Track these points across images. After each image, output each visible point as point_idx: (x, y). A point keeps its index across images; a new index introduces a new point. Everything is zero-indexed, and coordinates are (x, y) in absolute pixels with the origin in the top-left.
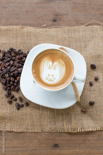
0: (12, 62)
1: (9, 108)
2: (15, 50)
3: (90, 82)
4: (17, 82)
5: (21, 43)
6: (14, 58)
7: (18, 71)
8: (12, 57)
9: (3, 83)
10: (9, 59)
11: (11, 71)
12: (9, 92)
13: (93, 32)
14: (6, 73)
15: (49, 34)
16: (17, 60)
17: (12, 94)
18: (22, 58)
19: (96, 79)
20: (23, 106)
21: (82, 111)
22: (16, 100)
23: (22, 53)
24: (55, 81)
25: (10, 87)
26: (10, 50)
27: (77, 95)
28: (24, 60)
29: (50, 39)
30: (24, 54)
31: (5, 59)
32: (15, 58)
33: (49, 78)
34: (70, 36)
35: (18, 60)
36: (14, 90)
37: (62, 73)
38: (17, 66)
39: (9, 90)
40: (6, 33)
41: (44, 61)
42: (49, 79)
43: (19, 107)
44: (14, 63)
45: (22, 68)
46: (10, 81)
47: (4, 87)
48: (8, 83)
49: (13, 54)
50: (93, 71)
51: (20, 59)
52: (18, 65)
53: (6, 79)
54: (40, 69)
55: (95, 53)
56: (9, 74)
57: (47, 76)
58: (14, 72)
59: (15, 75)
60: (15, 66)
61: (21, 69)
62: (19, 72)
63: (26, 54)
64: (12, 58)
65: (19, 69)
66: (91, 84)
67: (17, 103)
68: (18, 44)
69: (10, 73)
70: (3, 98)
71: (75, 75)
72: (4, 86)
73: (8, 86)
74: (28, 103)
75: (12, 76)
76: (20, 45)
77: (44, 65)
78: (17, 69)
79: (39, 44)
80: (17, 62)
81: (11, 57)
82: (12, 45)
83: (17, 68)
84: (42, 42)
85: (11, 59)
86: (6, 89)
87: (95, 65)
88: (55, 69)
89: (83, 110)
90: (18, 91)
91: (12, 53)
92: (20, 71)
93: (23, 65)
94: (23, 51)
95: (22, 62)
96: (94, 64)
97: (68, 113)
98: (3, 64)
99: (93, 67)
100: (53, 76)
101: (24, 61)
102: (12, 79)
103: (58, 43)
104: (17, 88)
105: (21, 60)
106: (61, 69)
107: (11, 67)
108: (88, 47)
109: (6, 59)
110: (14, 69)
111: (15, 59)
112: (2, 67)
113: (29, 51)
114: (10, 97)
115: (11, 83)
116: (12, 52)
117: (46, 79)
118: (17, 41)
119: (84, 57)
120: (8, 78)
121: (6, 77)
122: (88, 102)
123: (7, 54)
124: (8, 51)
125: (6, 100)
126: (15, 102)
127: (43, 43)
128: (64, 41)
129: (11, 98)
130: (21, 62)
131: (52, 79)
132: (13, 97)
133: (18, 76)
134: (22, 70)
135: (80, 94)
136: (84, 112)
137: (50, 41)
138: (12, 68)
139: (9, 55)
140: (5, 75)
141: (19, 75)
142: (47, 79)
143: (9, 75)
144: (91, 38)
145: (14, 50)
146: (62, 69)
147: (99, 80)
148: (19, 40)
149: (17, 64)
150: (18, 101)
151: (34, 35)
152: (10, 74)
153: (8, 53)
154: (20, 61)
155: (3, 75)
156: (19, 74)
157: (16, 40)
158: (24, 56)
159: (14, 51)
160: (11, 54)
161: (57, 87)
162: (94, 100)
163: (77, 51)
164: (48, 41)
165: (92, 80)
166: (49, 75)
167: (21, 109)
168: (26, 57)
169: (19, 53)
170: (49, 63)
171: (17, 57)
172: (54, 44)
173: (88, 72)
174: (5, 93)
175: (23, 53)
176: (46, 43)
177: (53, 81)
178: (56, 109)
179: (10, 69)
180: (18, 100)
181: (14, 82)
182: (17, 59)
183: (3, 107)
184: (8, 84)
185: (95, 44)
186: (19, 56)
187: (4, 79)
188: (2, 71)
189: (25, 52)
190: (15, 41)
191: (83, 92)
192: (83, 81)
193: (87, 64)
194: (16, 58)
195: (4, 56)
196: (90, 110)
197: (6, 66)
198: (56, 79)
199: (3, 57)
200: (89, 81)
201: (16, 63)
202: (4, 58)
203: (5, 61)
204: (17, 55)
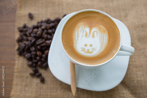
4: (45, 57)
11: (37, 44)
12: (35, 70)
14: (31, 46)
25: (36, 63)
33: (86, 48)
36: (42, 67)
37: (103, 42)
38: (45, 38)
39: (35, 67)
42: (86, 51)
46: (36, 55)
48: (33, 58)
52: (46, 36)
57: (84, 47)
58: (41, 45)
59: (43, 48)
60: (43, 38)
61: (50, 41)
62: (48, 45)
69: (37, 46)
70: (27, 77)
71: (122, 45)
73: (34, 62)
75: (39, 50)
77: (78, 32)
80: (46, 33)
83: (45, 41)
86: (30, 66)
88: (93, 36)
90: (46, 68)
92: (48, 43)
93: (53, 36)
100: (91, 45)
101: (54, 32)
102: (38, 53)
104: (45, 64)
106: (102, 37)
110: (42, 41)
114: (37, 75)
115: (38, 58)
117: (82, 50)
121: (32, 50)
131: (91, 51)
132: (40, 75)
138: (39, 40)
140: (30, 48)
142: (83, 50)
143: (35, 48)
146: (103, 37)
156: (48, 47)
166: (86, 45)
170: (85, 29)
174: (31, 71)
177: (91, 52)
178: (96, 92)
181: (41, 57)
184: (34, 60)
198: (95, 50)
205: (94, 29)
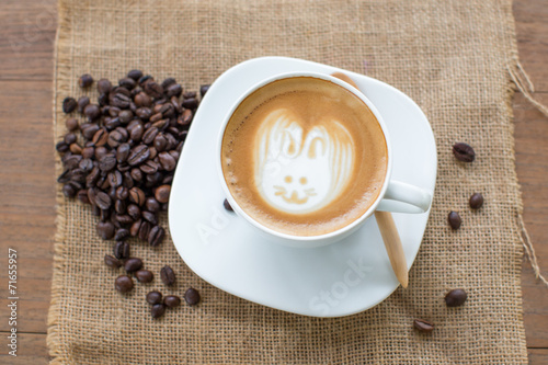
0: (139, 127)
1: (119, 310)
2: (152, 79)
3: (450, 215)
4: (157, 206)
5: (175, 51)
6: (143, 112)
7: (159, 162)
8: (139, 106)
9: (98, 209)
10: (124, 114)
11: (133, 163)
12: (121, 248)
13: (464, 15)
14: (114, 169)
15: (290, 18)
16: (157, 120)
17: (133, 255)
18: (177, 113)
19: (476, 204)
20: (176, 304)
21: (417, 330)
22: (149, 279)
23: (178, 93)
24: (314, 204)
25: (127, 225)
26: (131, 81)
27: (395, 265)
28: (187, 118)
29: (291, 40)
30: (186, 98)
31: (107, 114)
32: (149, 111)
33: (290, 188)
34: (374, 30)
35: (164, 118)
36: (144, 240)
37: (339, 173)
38: (158, 143)
39: (122, 239)
40: (117, 12)
41: (271, 123)
42: (289, 195)
43: (160, 308)
44: (145, 130)
45: (180, 151)
46: (127, 201)
47: (101, 225)
48: (117, 209)
49: (141, 96)
50: (462, 170)
51: (170, 117)
52: (160, 137)
53: (112, 193)
54: (255, 153)
55: (472, 100)
56: (122, 173)
57: (282, 183)
58: (144, 168)
59: (149, 179)
60: (151, 144)
61: (175, 154)
62: (167, 167)
63: (194, 96)
64: (139, 110)
65: (166, 156)
66: (454, 224)
67: (154, 292)
68: (164, 56)
69: (130, 171)
70: (95, 271)
71: (392, 181)
72: (104, 221)
73: (120, 222)
74: (200, 294)
75: (136, 183)
76: (169, 62)
77: (268, 137)
78: (157, 155)
79: (247, 58)
80: (160, 128)
81: (133, 106)
82: (136, 59)
83: (158, 152)
84: (261, 51)
85: (134, 115)
86: (109, 236)
87: (470, 149)
88: (312, 153)
89: (421, 324)
90: (157, 245)
91: (139, 93)
92: (169, 162)
93: (182, 138)
94: (183, 86)
95: (178, 126)
96: (467, 143)
97: (360, 337)
98: (100, 132)
99: (463, 154)
100: (303, 181)
101: (187, 126)
102: (135, 193)
103: (325, 56)
104: (155, 230)
105: (174, 121)
106: (337, 158)
107: (132, 147)
108: (443, 73)
109: (113, 114)
110: (146, 155)
111: (152, 115)
112: (95, 147)
113: (208, 86)
114: (127, 268)
115: (133, 209)
116: (138, 88)
117: (277, 194)
118: (158, 45)
119: (429, 113)
120: (119, 192)
121: (113, 184)
122: (442, 295)
123: (118, 95)
124: (123, 84)
125: (108, 279)
126: (144, 288)
127: (263, 55)
128: (347, 50)
129: (129, 274)
130: (175, 129)
131: (301, 195)
132: (138, 267)
133: (159, 183)
134: (177, 160)
135: (409, 262)
136: (423, 332)
137: (293, 48)
138: (139, 149)
139: (126, 98)
140: (106, 178)
141: (166, 180)
142: (280, 193)
143: (124, 178)
144: (458, 38)
145: (148, 78)
146: (341, 156)
147: (486, 208)
148: (168, 41)
149: (157, 134)
150: (159, 285)
151: (228, 22)
152: (127, 174)
153: (123, 89)
154: (170, 125)
155: (99, 177)
156: (167, 175)
157: (156, 42)
158: (185, 106)
159: (148, 82)
160: (132, 97)
161: (321, 226)
162: (465, 287)
163: (401, 89)
164: (286, 49)
165: (459, 206)
166: (288, 179)
167: (170, 315)
168: (193, 107)
169: (166, 91)
170: (289, 129)
171: (158, 107)
172: (309, 58)
173: (442, 172)
174: (106, 249)
175: (184, 93)
176: (276, 55)
177: (303, 201)
178: (314, 319)
179: (130, 154)
180: (158, 280)
181: (143, 207)
182: (159, 115)
183: (96, 305)
184: (120, 215)
185: (472, 62)
186: (167, 105)
187: (103, 194)
188: (95, 163)
189: (191, 90)
190: (151, 43)
191: (422, 253)
192: (423, 208)
193: (439, 142)
194: (155, 113)
195: (105, 101)
196: (448, 325)
197: (114, 144)
198: (316, 194)
199: (101, 106)
200: (445, 210)
201: (153, 130)
202: (103, 109)
203: (110, 121)
204: (157, 99)
205: (315, 132)
